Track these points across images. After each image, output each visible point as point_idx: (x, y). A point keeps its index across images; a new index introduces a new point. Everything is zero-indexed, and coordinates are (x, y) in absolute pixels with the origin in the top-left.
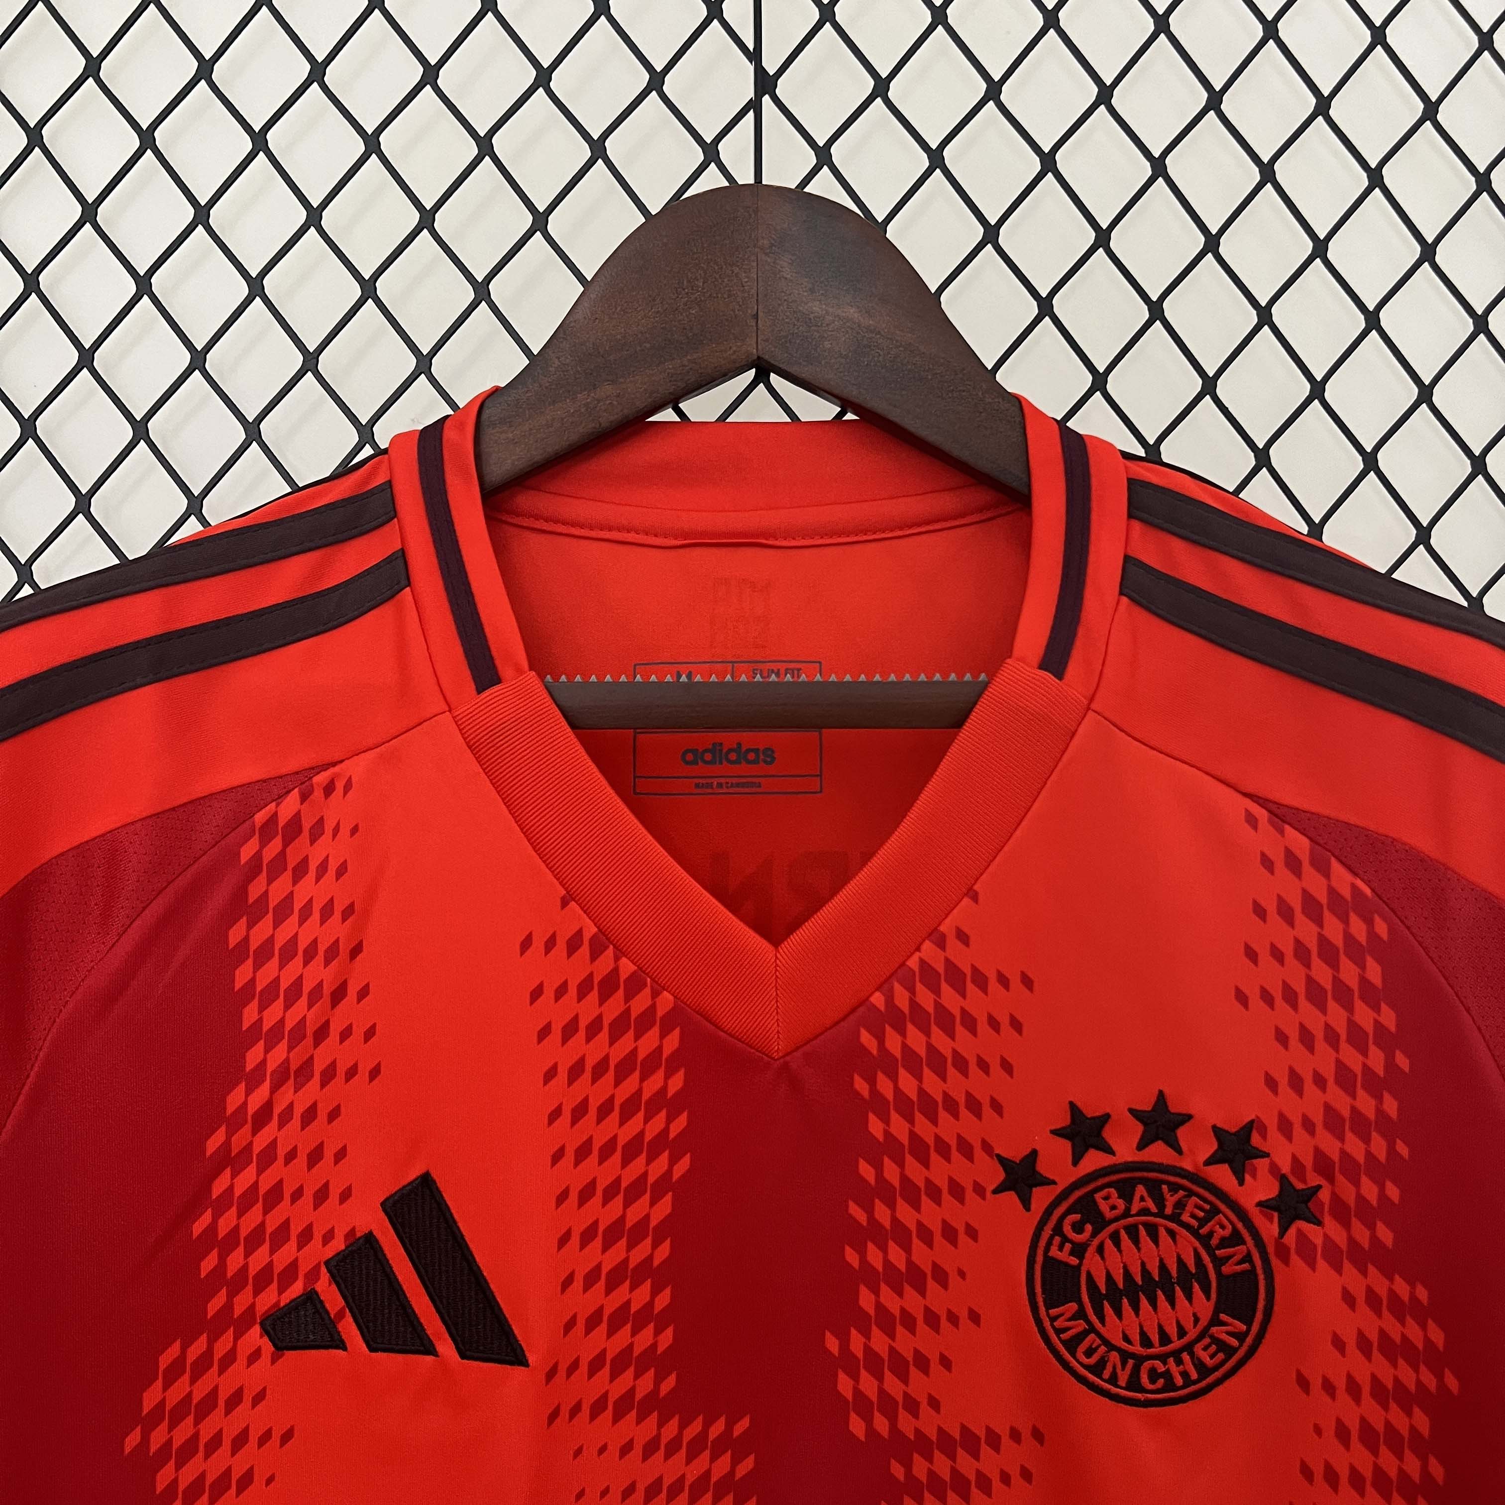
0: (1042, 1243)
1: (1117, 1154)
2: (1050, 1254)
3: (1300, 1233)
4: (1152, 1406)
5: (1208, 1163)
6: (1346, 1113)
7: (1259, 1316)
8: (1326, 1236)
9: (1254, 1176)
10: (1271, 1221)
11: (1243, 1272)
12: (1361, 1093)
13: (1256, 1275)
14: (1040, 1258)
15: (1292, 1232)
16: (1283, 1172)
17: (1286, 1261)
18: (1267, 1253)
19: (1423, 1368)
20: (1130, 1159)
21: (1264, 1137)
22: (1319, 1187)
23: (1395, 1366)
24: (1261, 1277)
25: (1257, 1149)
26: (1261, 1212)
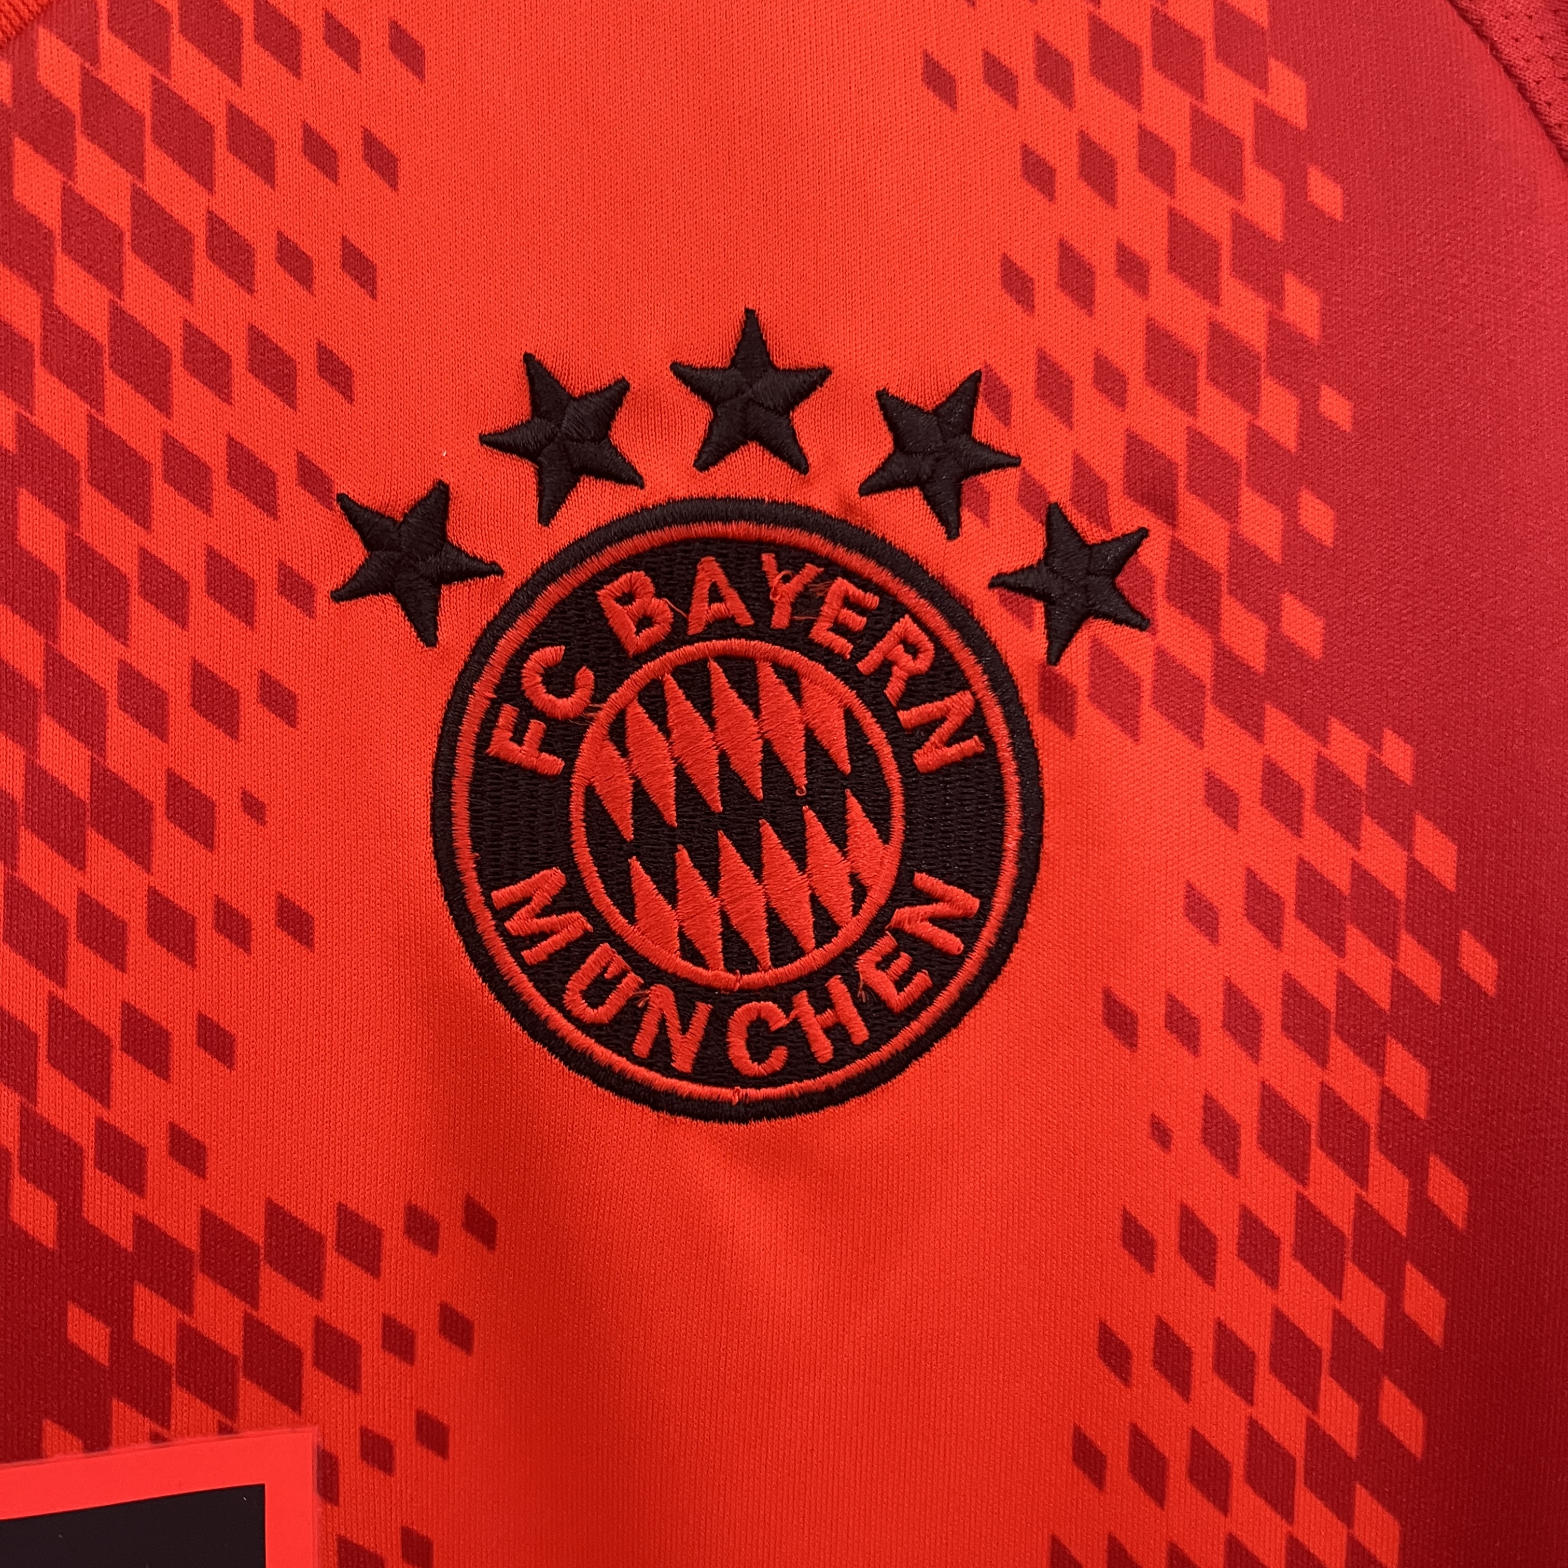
0: (469, 727)
1: (648, 486)
2: (492, 750)
3: (1098, 649)
4: (758, 1117)
5: (870, 487)
6: (1198, 342)
7: (1009, 870)
8: (1160, 653)
9: (984, 517)
10: (1030, 625)
11: (964, 762)
12: (1230, 285)
13: (998, 765)
14: (464, 764)
15: (1080, 646)
16: (1053, 499)
17: (1068, 725)
18: (1021, 707)
19: (1407, 942)
20: (681, 493)
21: (1005, 417)
22: (1143, 533)
23: (1340, 949)
24: (1010, 768)
25: (987, 447)
26: (1003, 602)
